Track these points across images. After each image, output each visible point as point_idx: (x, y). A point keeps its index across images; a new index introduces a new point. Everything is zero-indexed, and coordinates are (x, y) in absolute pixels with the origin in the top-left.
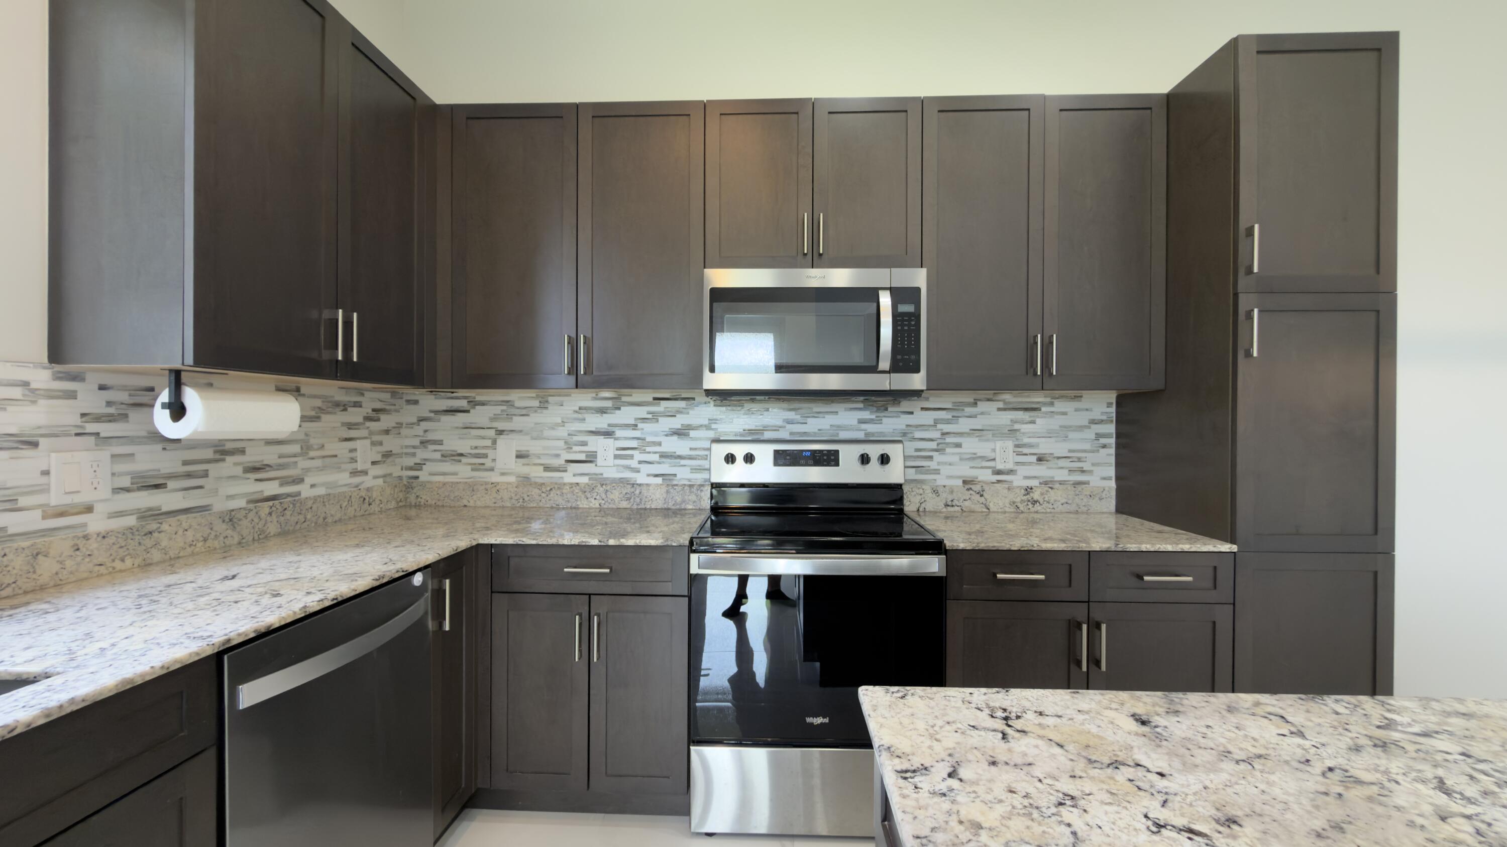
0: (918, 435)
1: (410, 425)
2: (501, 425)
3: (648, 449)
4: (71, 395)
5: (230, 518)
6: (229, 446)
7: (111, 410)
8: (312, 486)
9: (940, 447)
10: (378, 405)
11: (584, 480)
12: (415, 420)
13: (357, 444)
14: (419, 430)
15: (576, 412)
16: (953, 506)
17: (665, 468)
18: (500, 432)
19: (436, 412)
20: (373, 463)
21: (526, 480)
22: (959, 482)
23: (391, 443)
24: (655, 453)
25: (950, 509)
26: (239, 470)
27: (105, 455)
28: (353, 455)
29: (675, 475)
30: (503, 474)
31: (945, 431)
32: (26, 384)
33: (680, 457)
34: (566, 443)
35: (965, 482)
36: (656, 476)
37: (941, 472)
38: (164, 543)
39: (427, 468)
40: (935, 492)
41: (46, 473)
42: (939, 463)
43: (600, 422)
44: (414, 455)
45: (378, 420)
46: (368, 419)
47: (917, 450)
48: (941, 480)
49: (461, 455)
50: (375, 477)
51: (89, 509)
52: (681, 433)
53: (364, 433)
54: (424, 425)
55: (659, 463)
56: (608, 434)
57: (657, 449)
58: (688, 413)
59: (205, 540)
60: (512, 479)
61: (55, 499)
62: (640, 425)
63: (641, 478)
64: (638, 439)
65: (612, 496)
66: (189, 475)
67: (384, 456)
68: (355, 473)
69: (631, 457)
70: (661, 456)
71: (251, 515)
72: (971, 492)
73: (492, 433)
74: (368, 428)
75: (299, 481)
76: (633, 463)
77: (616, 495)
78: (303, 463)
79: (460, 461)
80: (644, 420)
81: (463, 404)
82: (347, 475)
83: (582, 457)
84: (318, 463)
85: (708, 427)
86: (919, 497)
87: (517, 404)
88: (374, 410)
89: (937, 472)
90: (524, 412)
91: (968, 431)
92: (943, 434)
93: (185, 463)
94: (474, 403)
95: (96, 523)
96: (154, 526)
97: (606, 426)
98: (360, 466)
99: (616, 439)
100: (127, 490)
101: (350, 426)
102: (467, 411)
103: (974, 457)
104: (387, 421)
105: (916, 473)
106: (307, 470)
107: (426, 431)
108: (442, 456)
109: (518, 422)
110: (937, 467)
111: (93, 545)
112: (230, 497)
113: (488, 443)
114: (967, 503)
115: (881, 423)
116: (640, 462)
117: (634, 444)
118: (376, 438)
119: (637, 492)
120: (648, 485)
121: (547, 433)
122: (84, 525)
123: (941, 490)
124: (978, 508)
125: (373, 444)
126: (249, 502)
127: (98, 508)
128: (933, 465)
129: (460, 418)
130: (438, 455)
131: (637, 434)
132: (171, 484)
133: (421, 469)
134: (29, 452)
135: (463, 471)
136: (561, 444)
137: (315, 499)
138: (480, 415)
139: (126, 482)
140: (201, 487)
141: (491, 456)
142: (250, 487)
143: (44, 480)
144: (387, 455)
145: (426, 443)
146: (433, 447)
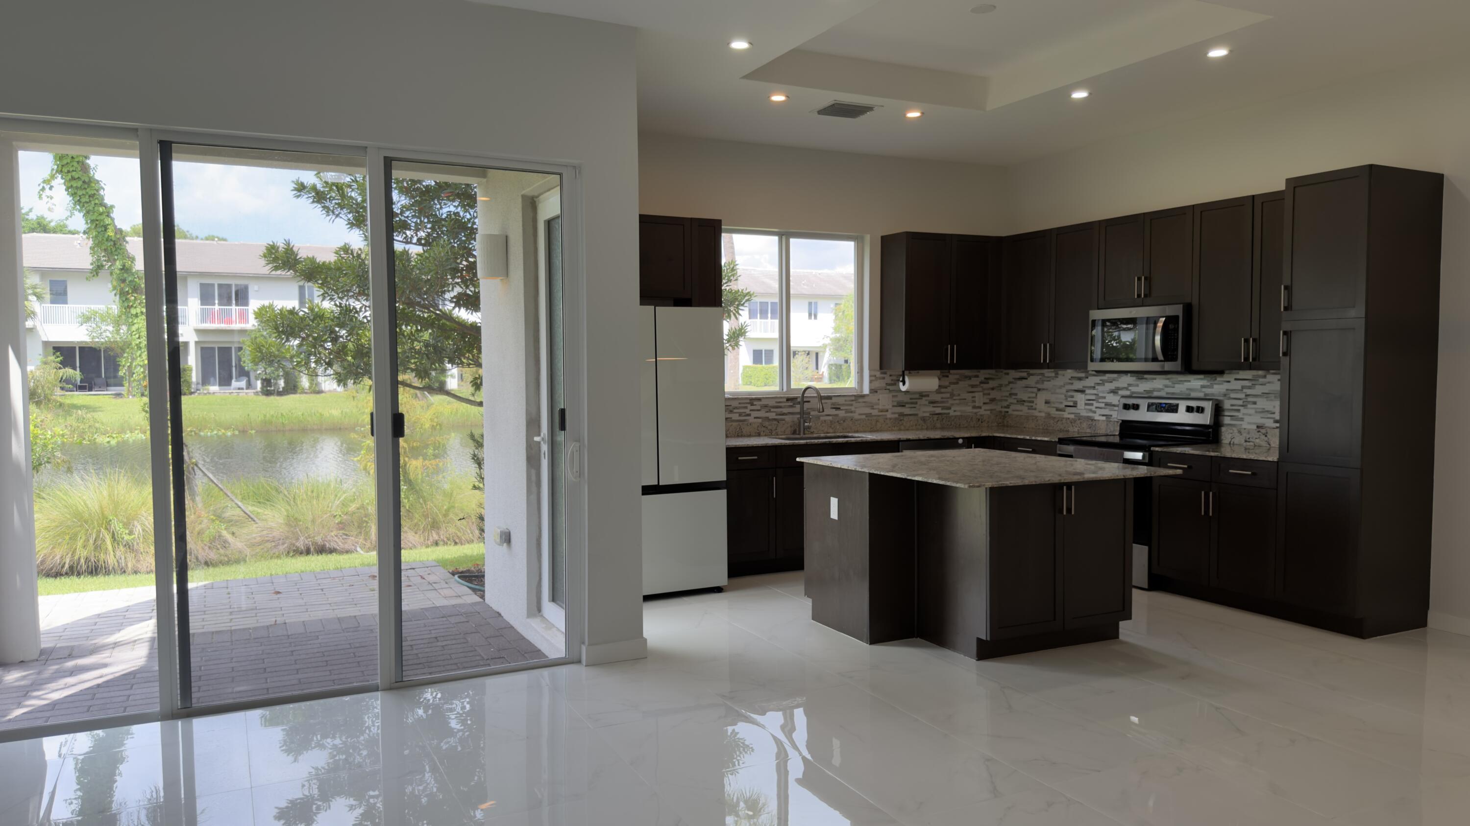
0: (1233, 395)
1: (1006, 385)
2: (1040, 386)
3: (1100, 400)
4: (884, 378)
5: (924, 419)
6: (924, 394)
7: (893, 382)
8: (955, 411)
9: (1245, 403)
10: (988, 376)
11: (1072, 416)
12: (1007, 383)
13: (976, 394)
14: (1008, 388)
15: (1070, 379)
16: (1249, 442)
17: (1106, 412)
18: (1039, 390)
19: (1015, 379)
20: (984, 403)
21: (1049, 415)
22: (1255, 427)
23: (994, 394)
24: (1103, 402)
25: (1248, 444)
26: (927, 403)
27: (891, 395)
28: (974, 399)
29: (1111, 416)
30: (1040, 412)
31: (1248, 393)
32: (875, 376)
33: (1114, 406)
34: (1065, 396)
35: (1258, 427)
36: (1103, 415)
37: (1245, 420)
39: (1013, 407)
40: (1240, 432)
41: (879, 400)
42: (1244, 414)
43: (1078, 385)
44: (1006, 400)
45: (988, 383)
46: (981, 383)
47: (1232, 405)
48: (1245, 425)
49: (1024, 401)
50: (985, 410)
51: (887, 411)
52: (1114, 392)
53: (979, 389)
54: (1011, 385)
55: (1104, 408)
56: (1082, 391)
57: (1104, 400)
58: (1118, 381)
59: (916, 425)
60: (1043, 414)
61: (881, 407)
62: (1097, 387)
63: (1097, 417)
64: (1095, 394)
65: (1083, 426)
66: (912, 403)
67: (990, 400)
68: (974, 407)
69: (1092, 405)
70: (1106, 405)
71: (931, 419)
72: (1260, 433)
73: (1035, 390)
74: (982, 387)
75: (949, 408)
76: (1093, 408)
77: (1084, 425)
78: (951, 402)
79: (1023, 404)
80: (1098, 384)
81: (1024, 375)
82: (971, 408)
83: (1071, 404)
84: (957, 402)
85: (1127, 389)
86: (1230, 435)
87: (1046, 375)
88: (985, 378)
89: (1242, 419)
90: (1048, 379)
91: (1260, 394)
92: (1247, 395)
93: (911, 399)
94: (1030, 375)
95: (889, 415)
96: (902, 418)
97: (1081, 387)
98: (977, 404)
99: (1086, 394)
100: (896, 406)
101: (973, 386)
102: (1026, 379)
103: (1264, 411)
104: (992, 384)
105: (1232, 420)
106: (952, 404)
107: (1011, 388)
108: (1017, 401)
109: (1047, 385)
110: (1242, 417)
111: (888, 421)
112: (924, 412)
113: (1034, 395)
114: (1257, 441)
115: (1213, 388)
116: (1096, 408)
117: (1093, 397)
118: (986, 392)
119: (1094, 424)
120: (1099, 420)
121: (1058, 391)
122: (886, 415)
123: (1243, 431)
124: (1264, 444)
125: (984, 394)
126: (931, 414)
127: (889, 410)
128: (1240, 415)
129: (1024, 382)
130: (1015, 401)
131: (1095, 392)
132: (907, 406)
133: (1009, 408)
134: (876, 394)
135: (1024, 410)
136: (1063, 396)
137: (956, 416)
138: (1032, 381)
139: (896, 404)
140: (915, 407)
141: (1035, 402)
142: (930, 409)
143: (879, 402)
144: (993, 400)
145: (1011, 394)
146: (1014, 397)
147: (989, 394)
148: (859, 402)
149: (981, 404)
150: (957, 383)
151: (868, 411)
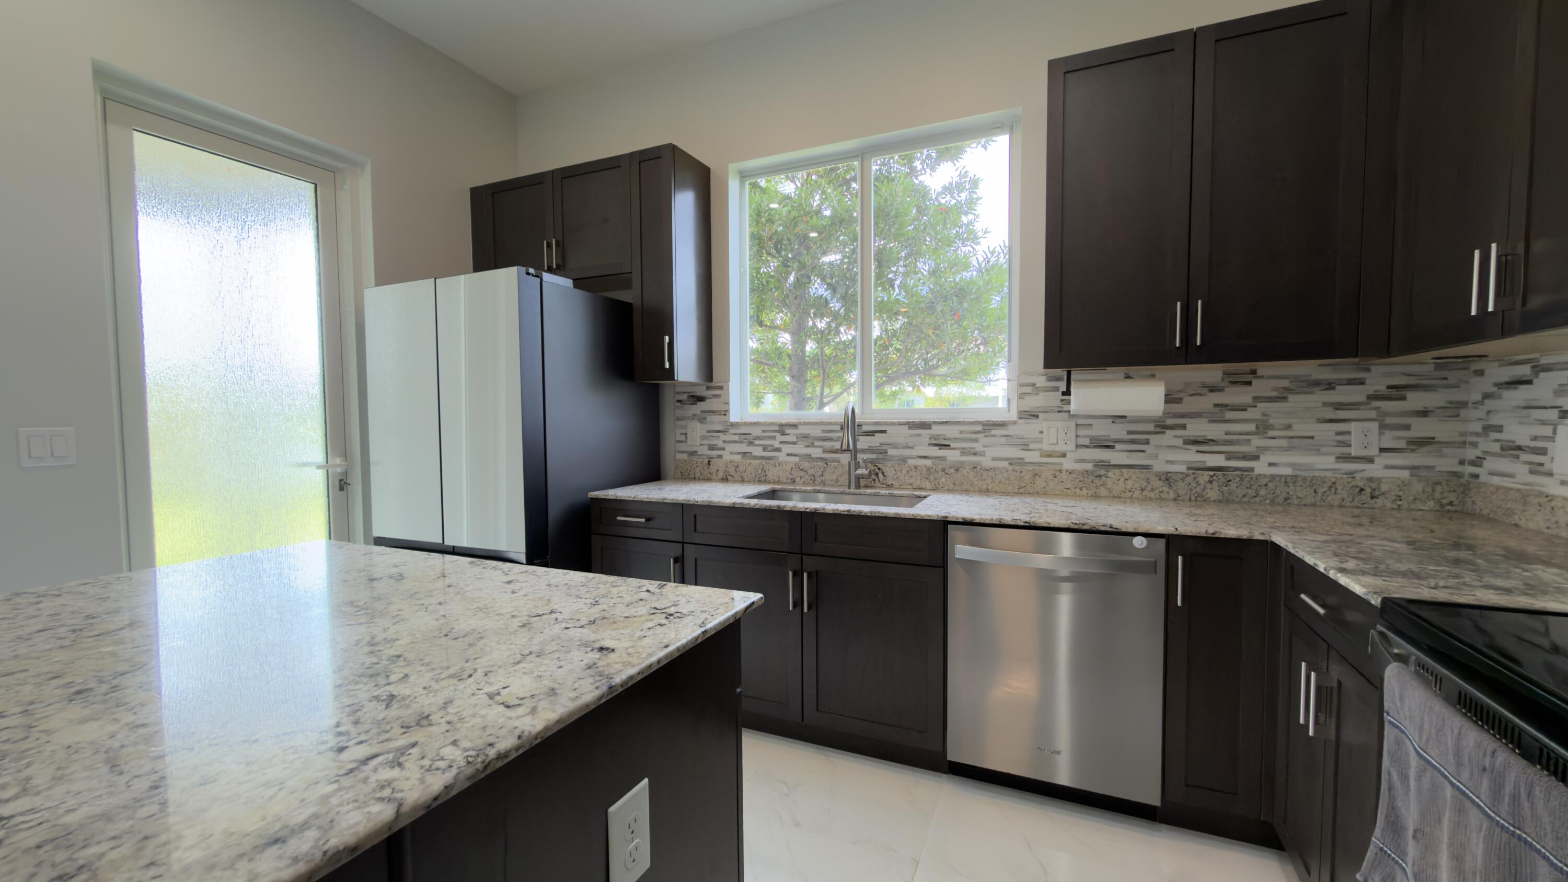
1: (1474, 404)
5: (1167, 478)
8: (1271, 465)
12: (1479, 397)
13: (1352, 427)
14: (1480, 413)
18: (1563, 414)
19: (1499, 385)
20: (1382, 450)
23: (1428, 427)
26: (1179, 442)
27: (1072, 424)
28: (1343, 438)
32: (1034, 385)
38: (1109, 485)
41: (1041, 432)
44: (1475, 445)
45: (1403, 398)
46: (1377, 397)
49: (1519, 448)
50: (1391, 467)
51: (1064, 455)
53: (1367, 413)
54: (1488, 404)
61: (1045, 447)
66: (1133, 442)
67: (1408, 443)
68: (1347, 458)
71: (1188, 479)
73: (1553, 415)
74: (1378, 408)
75: (1256, 458)
78: (1257, 442)
79: (1517, 457)
81: (1524, 371)
82: (1330, 459)
84: (1283, 443)
88: (1389, 387)
94: (1539, 369)
95: (1068, 464)
98: (1356, 452)
100: (1087, 447)
101: (1339, 406)
102: (1529, 382)
104: (1422, 401)
106: (1266, 449)
107: (1489, 412)
108: (1502, 449)
111: (1064, 476)
112: (1170, 462)
113: (1547, 431)
118: (1396, 420)
122: (1061, 464)
125: (1386, 427)
126: (1189, 468)
127: (1069, 455)
129: (1521, 394)
130: (1496, 447)
132: (1118, 446)
133: (1480, 466)
134: (1034, 421)
135: (1520, 473)
137: (1273, 478)
138: (1543, 387)
139: (1086, 442)
140: (1143, 451)
141: (1550, 453)
142: (1192, 456)
143: (1040, 436)
144: (1420, 442)
145: (1488, 429)
146: (1494, 435)
147: (1407, 427)
148: (994, 436)
149: (1373, 451)
150: (1283, 399)
151: (1015, 453)
